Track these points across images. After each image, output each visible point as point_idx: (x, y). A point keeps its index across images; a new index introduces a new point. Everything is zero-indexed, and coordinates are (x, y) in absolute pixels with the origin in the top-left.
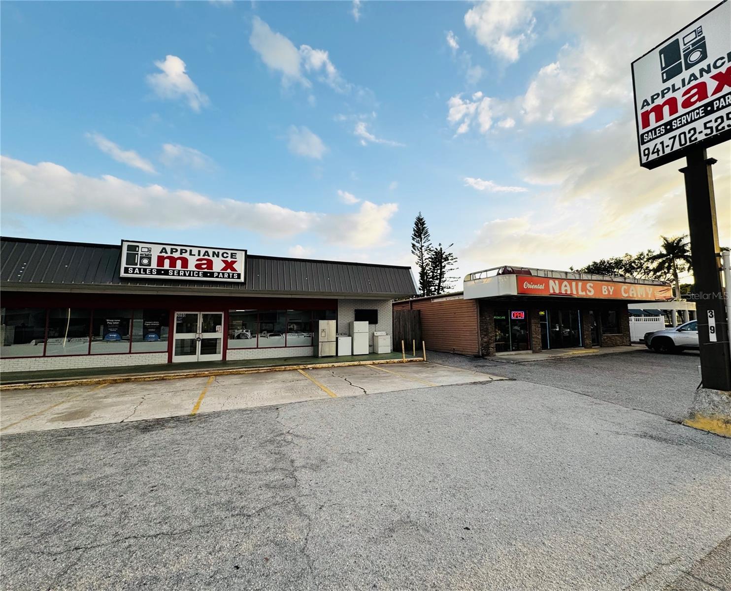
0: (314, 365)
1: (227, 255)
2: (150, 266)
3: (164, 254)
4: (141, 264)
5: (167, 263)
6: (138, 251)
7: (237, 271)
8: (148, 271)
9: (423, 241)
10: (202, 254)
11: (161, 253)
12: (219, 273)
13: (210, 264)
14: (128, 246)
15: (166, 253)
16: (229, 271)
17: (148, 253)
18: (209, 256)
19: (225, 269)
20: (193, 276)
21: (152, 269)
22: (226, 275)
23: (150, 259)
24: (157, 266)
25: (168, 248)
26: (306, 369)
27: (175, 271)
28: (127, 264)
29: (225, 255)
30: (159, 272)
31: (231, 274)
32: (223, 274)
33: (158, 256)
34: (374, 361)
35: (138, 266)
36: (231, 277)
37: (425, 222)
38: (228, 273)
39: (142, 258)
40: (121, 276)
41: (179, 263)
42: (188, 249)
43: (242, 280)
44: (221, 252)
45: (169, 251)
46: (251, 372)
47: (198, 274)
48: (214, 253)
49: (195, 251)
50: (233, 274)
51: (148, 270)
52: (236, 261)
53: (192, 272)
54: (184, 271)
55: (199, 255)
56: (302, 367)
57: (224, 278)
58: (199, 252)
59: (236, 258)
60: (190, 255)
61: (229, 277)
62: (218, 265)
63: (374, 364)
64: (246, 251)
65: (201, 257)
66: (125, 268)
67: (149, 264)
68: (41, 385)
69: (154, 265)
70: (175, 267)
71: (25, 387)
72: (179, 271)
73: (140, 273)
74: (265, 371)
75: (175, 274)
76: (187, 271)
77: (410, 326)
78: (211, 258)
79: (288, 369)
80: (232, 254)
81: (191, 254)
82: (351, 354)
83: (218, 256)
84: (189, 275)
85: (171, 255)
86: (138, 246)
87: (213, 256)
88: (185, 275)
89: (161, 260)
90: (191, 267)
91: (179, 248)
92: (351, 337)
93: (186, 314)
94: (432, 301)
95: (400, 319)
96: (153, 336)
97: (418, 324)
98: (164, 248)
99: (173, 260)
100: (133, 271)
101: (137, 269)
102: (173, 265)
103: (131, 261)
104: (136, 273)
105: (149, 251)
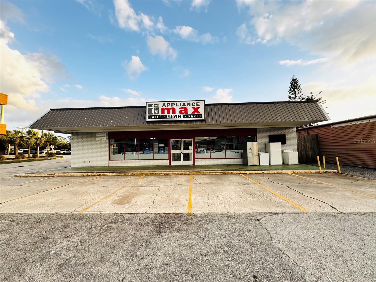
0: (250, 171)
1: (195, 104)
3: (164, 107)
4: (155, 114)
6: (153, 107)
7: (200, 113)
10: (182, 105)
12: (191, 115)
13: (186, 110)
14: (149, 104)
15: (165, 106)
16: (196, 113)
17: (157, 107)
18: (185, 106)
19: (194, 112)
20: (178, 118)
21: (159, 116)
22: (195, 116)
24: (162, 114)
25: (166, 104)
26: (244, 173)
27: (170, 116)
28: (149, 114)
29: (194, 104)
30: (163, 117)
31: (197, 115)
32: (193, 115)
33: (162, 108)
34: (294, 171)
35: (154, 115)
36: (197, 117)
38: (196, 115)
40: (147, 120)
42: (175, 103)
43: (203, 118)
44: (191, 102)
45: (166, 105)
46: (211, 174)
47: (181, 116)
48: (188, 103)
49: (178, 104)
50: (198, 115)
51: (158, 116)
52: (200, 107)
53: (177, 116)
54: (174, 115)
55: (180, 106)
56: (242, 172)
57: (193, 118)
58: (180, 104)
59: (199, 105)
60: (176, 106)
61: (196, 117)
62: (190, 111)
63: (294, 173)
64: (204, 101)
66: (148, 116)
67: (158, 113)
68: (120, 174)
69: (160, 114)
70: (170, 114)
71: (115, 174)
72: (172, 115)
74: (220, 173)
75: (170, 118)
76: (175, 115)
79: (234, 173)
80: (197, 103)
82: (269, 165)
83: (190, 105)
84: (176, 118)
86: (153, 104)
87: (188, 106)
88: (174, 118)
89: (163, 110)
90: (177, 113)
91: (171, 103)
92: (268, 153)
93: (176, 140)
94: (332, 127)
95: (301, 141)
96: (162, 151)
97: (316, 144)
98: (164, 104)
99: (168, 110)
100: (152, 118)
101: (153, 116)
102: (168, 112)
103: (150, 112)
104: (153, 118)
105: (158, 106)
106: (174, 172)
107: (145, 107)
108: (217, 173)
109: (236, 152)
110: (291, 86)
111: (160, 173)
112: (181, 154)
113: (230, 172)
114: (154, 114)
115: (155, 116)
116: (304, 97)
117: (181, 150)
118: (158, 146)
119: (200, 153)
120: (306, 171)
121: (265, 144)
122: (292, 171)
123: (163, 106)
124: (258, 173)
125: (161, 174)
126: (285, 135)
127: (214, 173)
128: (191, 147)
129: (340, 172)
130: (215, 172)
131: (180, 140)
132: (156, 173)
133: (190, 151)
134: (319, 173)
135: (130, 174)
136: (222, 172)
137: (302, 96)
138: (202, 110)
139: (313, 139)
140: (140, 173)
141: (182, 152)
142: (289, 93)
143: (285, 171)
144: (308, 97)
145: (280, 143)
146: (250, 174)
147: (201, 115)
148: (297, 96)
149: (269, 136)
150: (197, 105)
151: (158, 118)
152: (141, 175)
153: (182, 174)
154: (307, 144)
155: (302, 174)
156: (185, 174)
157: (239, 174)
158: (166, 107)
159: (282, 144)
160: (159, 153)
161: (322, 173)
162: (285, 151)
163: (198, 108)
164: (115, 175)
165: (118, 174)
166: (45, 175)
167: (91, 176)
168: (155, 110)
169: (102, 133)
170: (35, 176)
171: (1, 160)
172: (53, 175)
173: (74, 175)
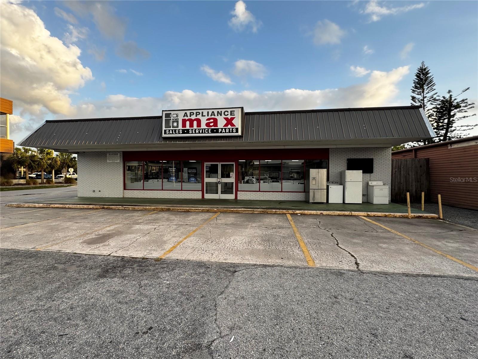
0: (303, 211)
1: (228, 113)
3: (186, 118)
6: (171, 117)
7: (235, 126)
9: (426, 92)
10: (210, 114)
12: (222, 129)
13: (215, 121)
14: (165, 114)
15: (187, 116)
16: (229, 126)
17: (177, 118)
18: (215, 116)
19: (226, 125)
20: (205, 133)
21: (179, 130)
22: (227, 131)
23: (178, 122)
24: (182, 127)
25: (188, 113)
26: (294, 214)
27: (193, 130)
28: (165, 128)
29: (226, 113)
30: (183, 132)
31: (231, 129)
32: (225, 129)
33: (182, 119)
34: (369, 213)
36: (231, 132)
37: (429, 72)
38: (229, 129)
40: (163, 136)
42: (201, 111)
43: (240, 133)
44: (223, 111)
45: (189, 115)
46: (247, 212)
47: (208, 131)
48: (218, 112)
49: (205, 113)
50: (233, 128)
51: (177, 130)
52: (235, 118)
53: (204, 130)
54: (199, 129)
55: (208, 115)
56: (290, 212)
57: (226, 133)
58: (208, 112)
59: (234, 115)
60: (202, 116)
61: (229, 132)
62: (222, 122)
63: (368, 216)
64: (242, 108)
66: (164, 130)
67: (177, 127)
69: (180, 127)
70: (193, 127)
72: (196, 129)
74: (259, 212)
75: (193, 133)
76: (201, 129)
77: (413, 176)
79: (279, 212)
80: (231, 111)
82: (342, 203)
83: (221, 115)
84: (202, 133)
86: (171, 114)
87: (218, 115)
88: (199, 133)
89: (184, 121)
90: (203, 126)
91: (195, 112)
92: (343, 186)
93: (211, 164)
94: (449, 148)
95: (400, 168)
96: (193, 179)
97: (424, 174)
98: (186, 113)
99: (191, 121)
100: (169, 132)
101: (171, 131)
102: (191, 125)
103: (167, 126)
104: (171, 134)
105: (177, 116)
106: (197, 209)
107: (161, 117)
108: (256, 211)
109: (299, 183)
110: (417, 81)
111: (178, 208)
112: (219, 184)
113: (274, 210)
114: (172, 128)
115: (174, 130)
116: (437, 98)
117: (219, 177)
118: (188, 172)
119: (247, 182)
120: (387, 214)
121: (341, 173)
122: (366, 213)
123: (184, 117)
124: (315, 214)
125: (180, 210)
126: (373, 159)
127: (251, 212)
128: (233, 175)
129: (442, 217)
130: (252, 210)
131: (218, 165)
132: (173, 209)
133: (232, 179)
134: (407, 217)
135: (140, 208)
136: (263, 210)
137: (435, 96)
138: (238, 122)
139: (421, 166)
140: (153, 208)
141: (219, 182)
142: (414, 91)
143: (354, 213)
144: (444, 97)
145: (361, 171)
146: (301, 214)
147: (237, 129)
148: (426, 97)
149: (348, 160)
150: (231, 115)
151: (177, 133)
152: (154, 210)
153: (208, 211)
154: (410, 173)
155: (380, 218)
156: (211, 211)
157: (286, 214)
158: (189, 117)
159: (363, 173)
160: (189, 181)
161: (412, 218)
162: (370, 184)
163: (233, 119)
164: (122, 209)
165: (125, 208)
166: (39, 206)
167: (93, 209)
168: (173, 122)
169: (115, 153)
170: (28, 206)
171: (1, 186)
172: (48, 206)
173: (72, 207)
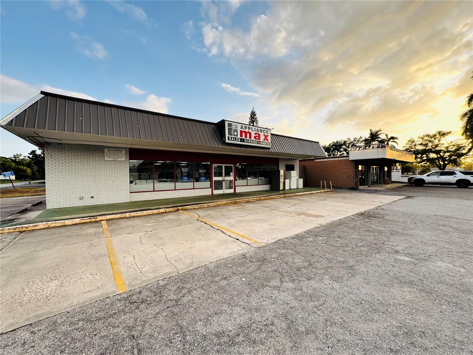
1: (265, 132)
2: (237, 136)
4: (234, 135)
5: (244, 134)
6: (232, 127)
8: (237, 140)
11: (241, 129)
12: (262, 142)
13: (259, 136)
14: (228, 124)
15: (243, 129)
19: (264, 140)
20: (253, 143)
21: (238, 138)
23: (237, 132)
25: (244, 126)
30: (241, 140)
31: (267, 143)
32: (264, 142)
35: (233, 136)
37: (256, 114)
38: (266, 142)
39: (234, 131)
40: (226, 142)
41: (248, 135)
42: (251, 127)
43: (270, 146)
44: (263, 130)
47: (255, 142)
50: (268, 142)
53: (253, 141)
54: (250, 140)
57: (264, 145)
58: (255, 129)
62: (262, 137)
64: (271, 130)
65: (256, 132)
69: (239, 136)
72: (248, 140)
73: (234, 141)
75: (247, 142)
78: (259, 133)
80: (267, 131)
81: (252, 130)
82: (289, 189)
83: (262, 132)
85: (245, 130)
86: (232, 124)
88: (250, 142)
89: (241, 132)
90: (253, 138)
91: (247, 126)
92: (289, 180)
93: (218, 166)
94: (315, 161)
98: (242, 126)
100: (231, 139)
101: (233, 138)
102: (246, 136)
104: (233, 140)
105: (237, 127)
110: (251, 118)
112: (223, 182)
117: (223, 176)
118: (199, 172)
128: (232, 174)
131: (222, 166)
133: (231, 178)
138: (269, 139)
149: (286, 165)
150: (267, 133)
160: (199, 180)
161: (327, 192)
163: (267, 136)
169: (117, 149)
